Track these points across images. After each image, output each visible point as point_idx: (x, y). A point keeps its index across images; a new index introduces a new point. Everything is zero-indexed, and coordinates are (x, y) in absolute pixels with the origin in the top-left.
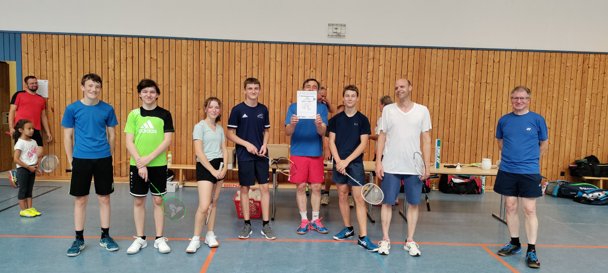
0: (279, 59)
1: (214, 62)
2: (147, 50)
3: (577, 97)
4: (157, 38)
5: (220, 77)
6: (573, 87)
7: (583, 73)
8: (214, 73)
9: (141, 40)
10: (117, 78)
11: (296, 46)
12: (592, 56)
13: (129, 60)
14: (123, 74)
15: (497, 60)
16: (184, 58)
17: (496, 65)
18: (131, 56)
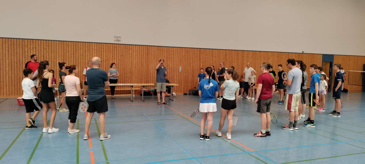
0: (96, 49)
1: (70, 49)
2: (42, 45)
3: (198, 63)
4: (46, 40)
5: (72, 55)
6: (197, 59)
7: (200, 55)
8: (70, 53)
9: (40, 41)
11: (102, 44)
12: (202, 49)
13: (34, 49)
15: (173, 50)
16: (58, 48)
17: (173, 52)
18: (35, 47)
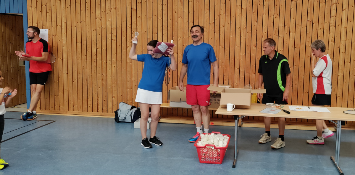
0: (244, 6)
1: (186, 10)
2: (128, 1)
5: (191, 24)
8: (185, 21)
10: (104, 26)
13: (113, 11)
14: (108, 23)
16: (160, 7)
18: (115, 7)
